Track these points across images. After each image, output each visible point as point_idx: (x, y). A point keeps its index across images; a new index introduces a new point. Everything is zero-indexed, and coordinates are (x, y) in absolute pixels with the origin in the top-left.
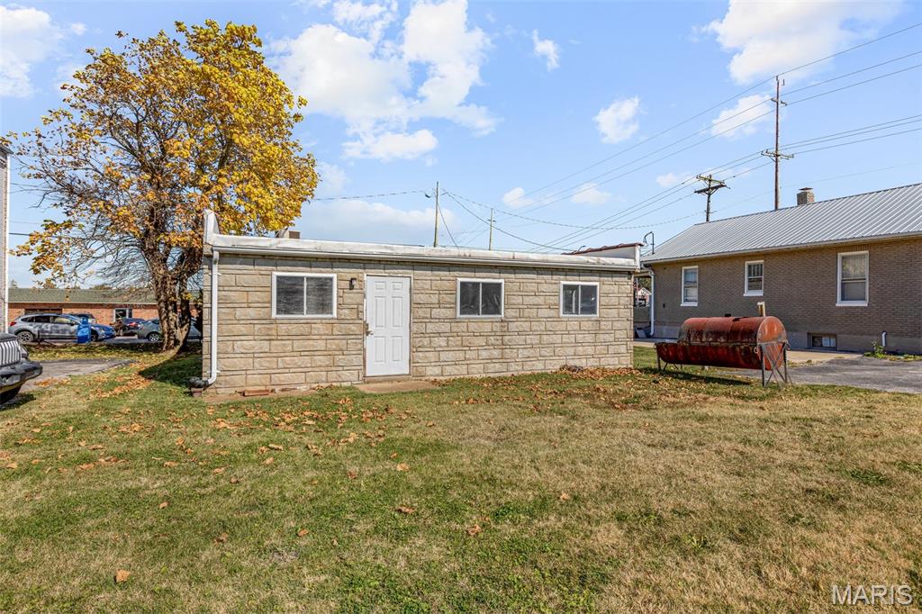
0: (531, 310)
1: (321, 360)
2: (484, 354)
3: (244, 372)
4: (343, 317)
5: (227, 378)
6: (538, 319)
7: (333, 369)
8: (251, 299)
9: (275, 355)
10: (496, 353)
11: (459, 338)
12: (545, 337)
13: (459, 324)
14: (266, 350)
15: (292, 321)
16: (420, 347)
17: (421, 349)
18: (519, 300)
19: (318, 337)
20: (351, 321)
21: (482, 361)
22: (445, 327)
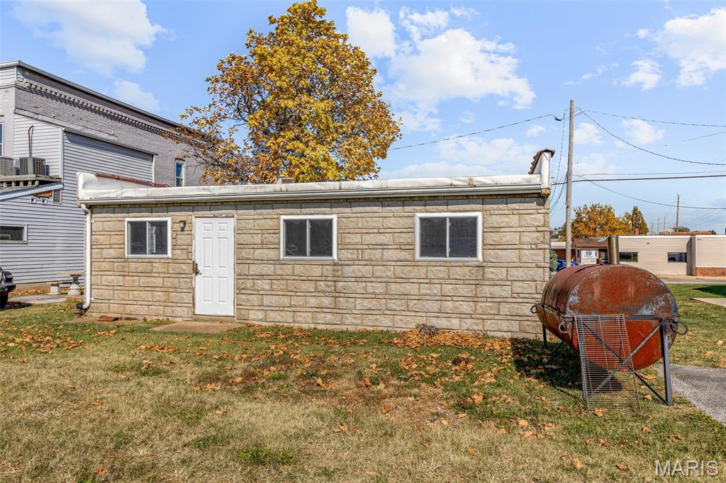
0: (374, 251)
1: (159, 295)
2: (313, 301)
3: (107, 301)
4: (176, 257)
5: (98, 305)
6: (383, 263)
7: (169, 304)
8: (112, 241)
9: (127, 288)
10: (326, 301)
11: (284, 282)
12: (393, 286)
13: (285, 267)
14: (122, 284)
15: (140, 260)
16: (243, 289)
17: (244, 291)
18: (357, 239)
19: (157, 275)
20: (182, 261)
21: (310, 310)
22: (268, 269)
